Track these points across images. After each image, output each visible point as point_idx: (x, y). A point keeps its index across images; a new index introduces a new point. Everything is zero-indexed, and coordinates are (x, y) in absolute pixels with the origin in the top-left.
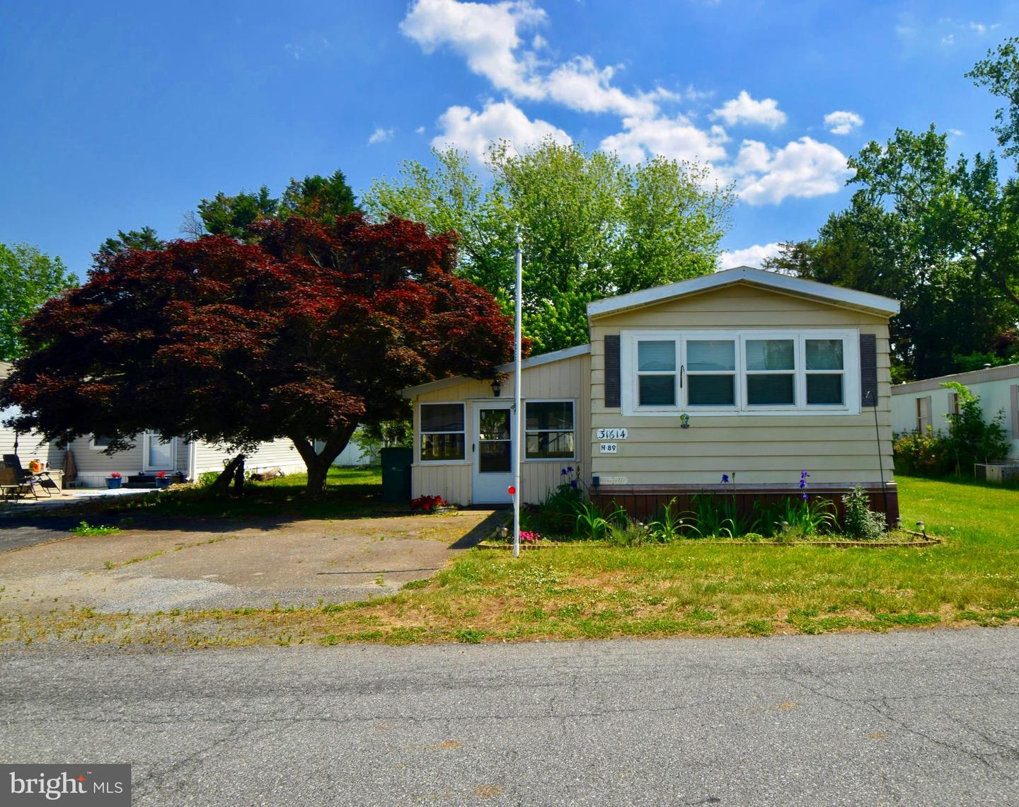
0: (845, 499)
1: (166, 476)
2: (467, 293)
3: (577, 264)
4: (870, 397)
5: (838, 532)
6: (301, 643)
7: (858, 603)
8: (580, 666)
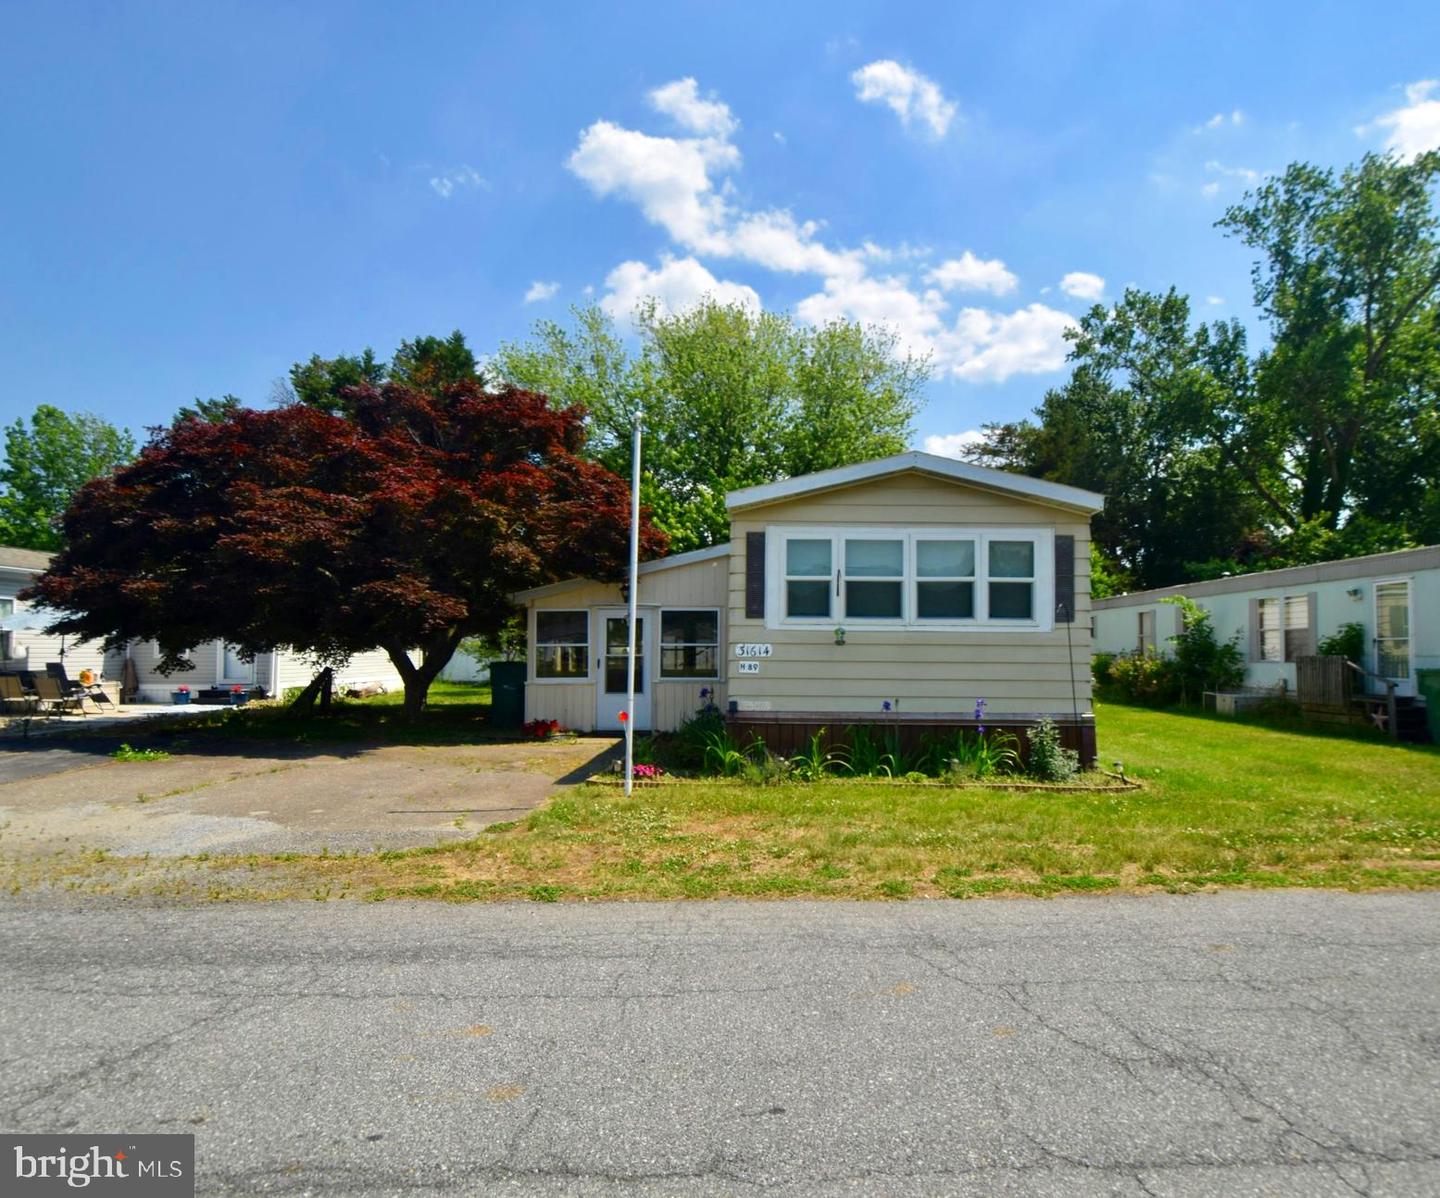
0: (1030, 733)
1: (243, 690)
2: (593, 477)
3: (742, 446)
4: (1065, 611)
5: (1021, 772)
6: (342, 897)
7: (1024, 860)
8: (667, 932)
